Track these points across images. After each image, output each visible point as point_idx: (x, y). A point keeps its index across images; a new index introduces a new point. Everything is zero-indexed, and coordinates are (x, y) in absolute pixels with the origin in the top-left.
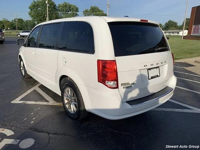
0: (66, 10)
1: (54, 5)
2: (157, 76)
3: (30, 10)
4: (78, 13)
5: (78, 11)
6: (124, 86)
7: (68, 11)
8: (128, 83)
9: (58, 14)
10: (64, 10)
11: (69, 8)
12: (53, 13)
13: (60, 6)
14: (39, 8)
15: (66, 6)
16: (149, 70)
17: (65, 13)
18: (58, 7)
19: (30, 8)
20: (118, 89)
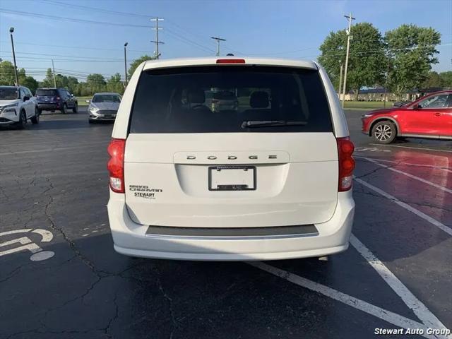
0: (404, 42)
1: (375, 35)
2: (244, 188)
3: (321, 52)
4: (437, 47)
5: (439, 42)
6: (137, 192)
7: (411, 45)
8: (144, 187)
9: (382, 54)
10: (398, 44)
11: (414, 37)
12: (370, 53)
13: (389, 35)
14: (341, 46)
15: (406, 35)
16: (214, 171)
17: (402, 51)
18: (385, 39)
19: (322, 48)
20: (123, 195)
